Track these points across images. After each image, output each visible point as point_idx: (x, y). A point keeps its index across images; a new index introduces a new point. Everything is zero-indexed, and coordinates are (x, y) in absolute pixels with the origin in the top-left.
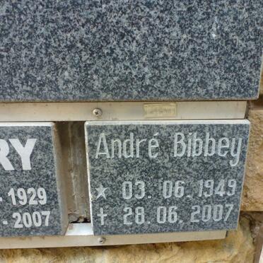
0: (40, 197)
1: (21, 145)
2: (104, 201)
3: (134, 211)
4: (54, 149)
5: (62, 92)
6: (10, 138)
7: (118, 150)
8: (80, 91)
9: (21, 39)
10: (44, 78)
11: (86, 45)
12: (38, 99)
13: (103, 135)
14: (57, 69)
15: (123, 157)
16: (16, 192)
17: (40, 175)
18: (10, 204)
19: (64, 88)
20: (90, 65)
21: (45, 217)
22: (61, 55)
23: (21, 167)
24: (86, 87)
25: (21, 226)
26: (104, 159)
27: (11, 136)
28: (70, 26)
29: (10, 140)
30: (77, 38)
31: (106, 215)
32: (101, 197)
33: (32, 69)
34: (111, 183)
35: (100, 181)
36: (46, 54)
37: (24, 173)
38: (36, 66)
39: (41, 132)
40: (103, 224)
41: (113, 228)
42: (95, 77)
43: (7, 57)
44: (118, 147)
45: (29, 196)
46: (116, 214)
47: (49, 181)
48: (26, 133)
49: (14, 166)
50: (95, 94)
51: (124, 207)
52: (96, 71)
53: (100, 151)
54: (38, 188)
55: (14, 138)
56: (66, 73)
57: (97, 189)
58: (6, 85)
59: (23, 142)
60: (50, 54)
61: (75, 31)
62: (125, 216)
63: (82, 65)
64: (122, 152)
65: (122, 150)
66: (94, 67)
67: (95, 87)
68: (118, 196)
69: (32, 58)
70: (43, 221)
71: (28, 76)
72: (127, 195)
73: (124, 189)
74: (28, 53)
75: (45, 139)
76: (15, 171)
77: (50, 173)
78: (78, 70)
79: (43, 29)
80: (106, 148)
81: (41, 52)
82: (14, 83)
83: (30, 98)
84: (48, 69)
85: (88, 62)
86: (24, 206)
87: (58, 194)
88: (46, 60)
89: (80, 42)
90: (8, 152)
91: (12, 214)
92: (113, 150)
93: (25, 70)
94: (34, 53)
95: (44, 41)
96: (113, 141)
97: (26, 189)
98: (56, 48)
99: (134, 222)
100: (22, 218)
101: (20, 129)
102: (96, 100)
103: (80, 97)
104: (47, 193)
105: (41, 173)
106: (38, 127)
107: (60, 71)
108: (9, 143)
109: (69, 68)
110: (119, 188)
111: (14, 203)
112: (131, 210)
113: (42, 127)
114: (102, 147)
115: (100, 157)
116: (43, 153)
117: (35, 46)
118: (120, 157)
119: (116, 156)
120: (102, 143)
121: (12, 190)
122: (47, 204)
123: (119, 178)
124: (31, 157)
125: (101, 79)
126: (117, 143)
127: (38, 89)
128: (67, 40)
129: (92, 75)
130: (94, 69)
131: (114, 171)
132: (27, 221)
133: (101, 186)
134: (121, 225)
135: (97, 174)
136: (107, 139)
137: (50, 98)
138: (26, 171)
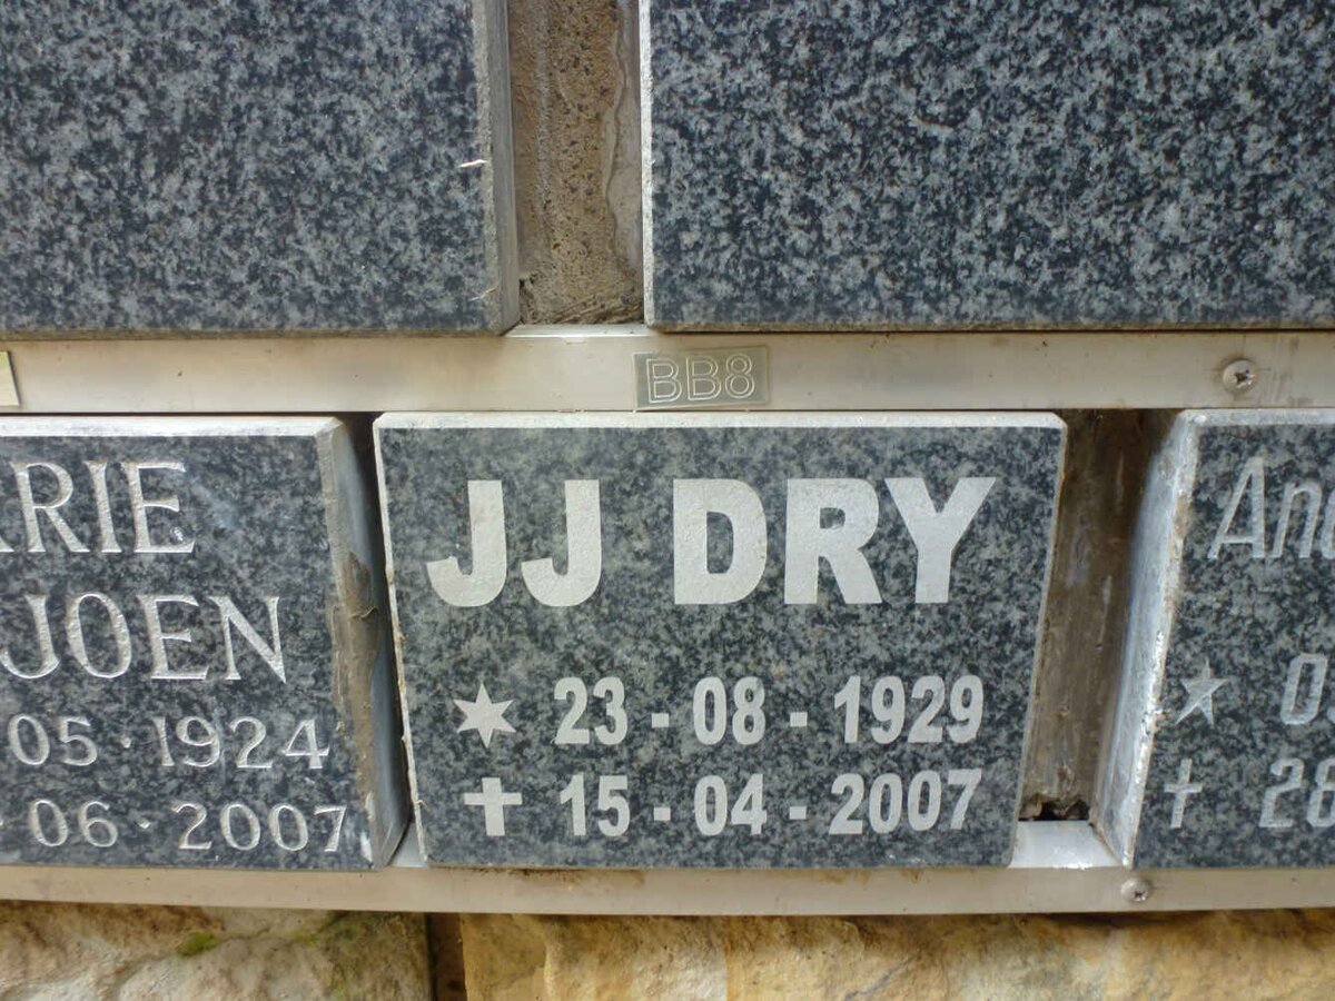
0: (958, 711)
1: (930, 504)
2: (1205, 731)
3: (1310, 773)
4: (1053, 521)
5: (1142, 288)
6: (892, 474)
7: (1302, 527)
8: (1213, 287)
9: (1017, 72)
10: (1081, 233)
11: (1272, 98)
12: (1039, 319)
13: (1256, 466)
14: (1138, 196)
15: (1316, 555)
16: (866, 692)
17: (976, 626)
18: (834, 741)
19: (1152, 270)
20: (1271, 178)
21: (959, 791)
22: (1163, 140)
23: (910, 592)
24: (1238, 269)
25: (857, 827)
26: (1240, 561)
27: (896, 468)
28: (1221, 23)
29: (891, 483)
30: (1241, 69)
31: (1197, 789)
32: (1197, 716)
33: (1040, 196)
34: (1246, 660)
35: (1205, 649)
36: (1105, 134)
37: (917, 614)
38: (1058, 184)
39: (1018, 450)
40: (1176, 823)
41: (1213, 842)
42: (1282, 227)
43: (949, 144)
44: (1304, 516)
45: (915, 707)
46: (1237, 787)
47: (1008, 647)
48: (959, 457)
49: (882, 587)
50: (1268, 300)
51: (1275, 757)
52: (1291, 207)
53: (1233, 531)
54: (957, 675)
55: (907, 474)
56: (1171, 214)
57: (1187, 684)
58: (925, 260)
59: (940, 491)
60: (1124, 132)
61: (1240, 38)
62: (1273, 794)
63: (1240, 180)
64: (1317, 536)
65: (1320, 525)
66: (1287, 189)
67: (1274, 269)
68: (1262, 713)
69: (1046, 152)
70: (947, 807)
71: (1016, 222)
72: (1300, 707)
73: (1292, 687)
74: (1036, 129)
75: (1029, 482)
76: (885, 606)
77: (1016, 616)
78: (1221, 200)
79: (1113, 32)
80: (1258, 520)
81: (1088, 128)
82: (956, 252)
83: (1007, 313)
84: (1104, 196)
85: (1267, 167)
86: (886, 747)
87: (1031, 700)
88: (1102, 158)
89: (1251, 86)
90: (871, 531)
91: (830, 779)
92: (1284, 524)
93: (1010, 196)
94: (1059, 130)
95: (1110, 81)
96: (1290, 492)
97: (909, 682)
98: (1151, 108)
99: (1300, 819)
100: (867, 796)
101: (939, 436)
102: (1267, 324)
103: (1207, 310)
104: (988, 698)
105: (983, 616)
106: (1011, 430)
107: (1149, 202)
108: (884, 493)
109: (1186, 193)
110: (1273, 681)
111: (851, 734)
112: (1299, 768)
113: (1028, 430)
114: (1243, 513)
115: (1227, 554)
116: (1008, 535)
117: (1068, 103)
118: (1305, 553)
119: (1291, 550)
120: (1245, 497)
121: (855, 682)
122: (979, 741)
123: (1283, 641)
124: (959, 550)
125: (1303, 236)
126: (1304, 499)
127: (1046, 275)
128: (1198, 76)
129: (1270, 219)
130: (1285, 196)
131: (1270, 614)
132: (885, 807)
133: (1207, 670)
134: (1248, 828)
135: (1200, 622)
136: (1270, 482)
137: (1090, 313)
138: (926, 609)
